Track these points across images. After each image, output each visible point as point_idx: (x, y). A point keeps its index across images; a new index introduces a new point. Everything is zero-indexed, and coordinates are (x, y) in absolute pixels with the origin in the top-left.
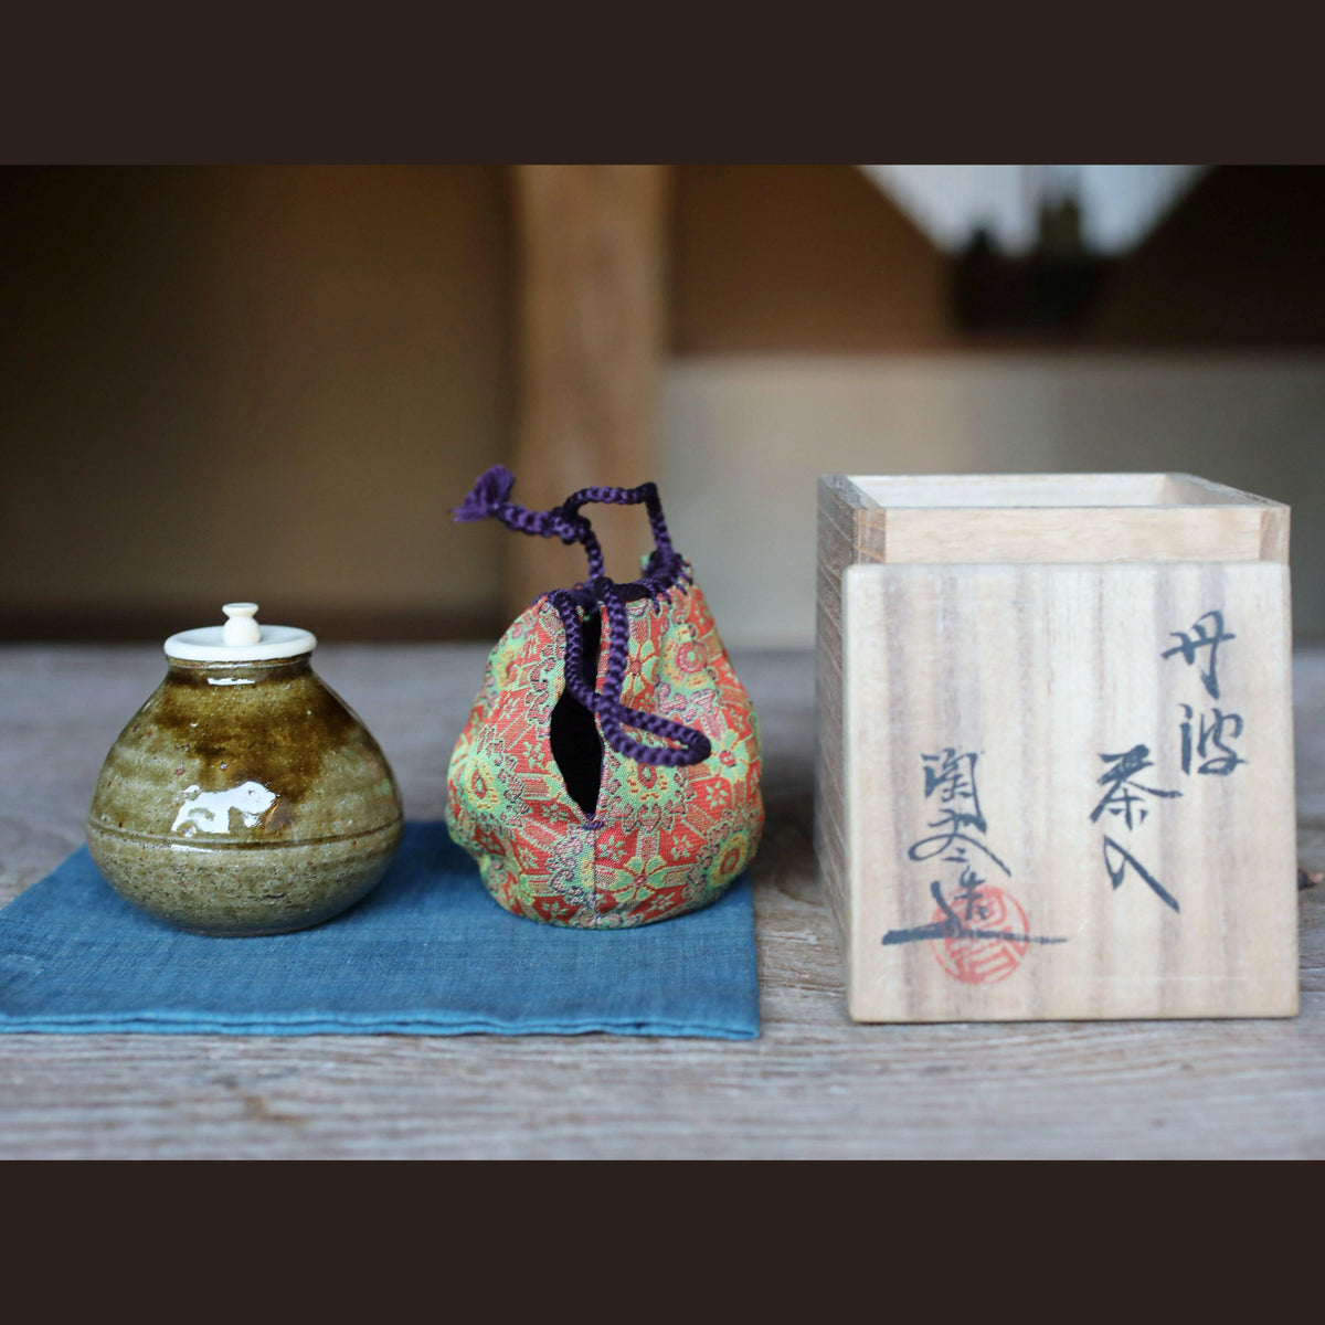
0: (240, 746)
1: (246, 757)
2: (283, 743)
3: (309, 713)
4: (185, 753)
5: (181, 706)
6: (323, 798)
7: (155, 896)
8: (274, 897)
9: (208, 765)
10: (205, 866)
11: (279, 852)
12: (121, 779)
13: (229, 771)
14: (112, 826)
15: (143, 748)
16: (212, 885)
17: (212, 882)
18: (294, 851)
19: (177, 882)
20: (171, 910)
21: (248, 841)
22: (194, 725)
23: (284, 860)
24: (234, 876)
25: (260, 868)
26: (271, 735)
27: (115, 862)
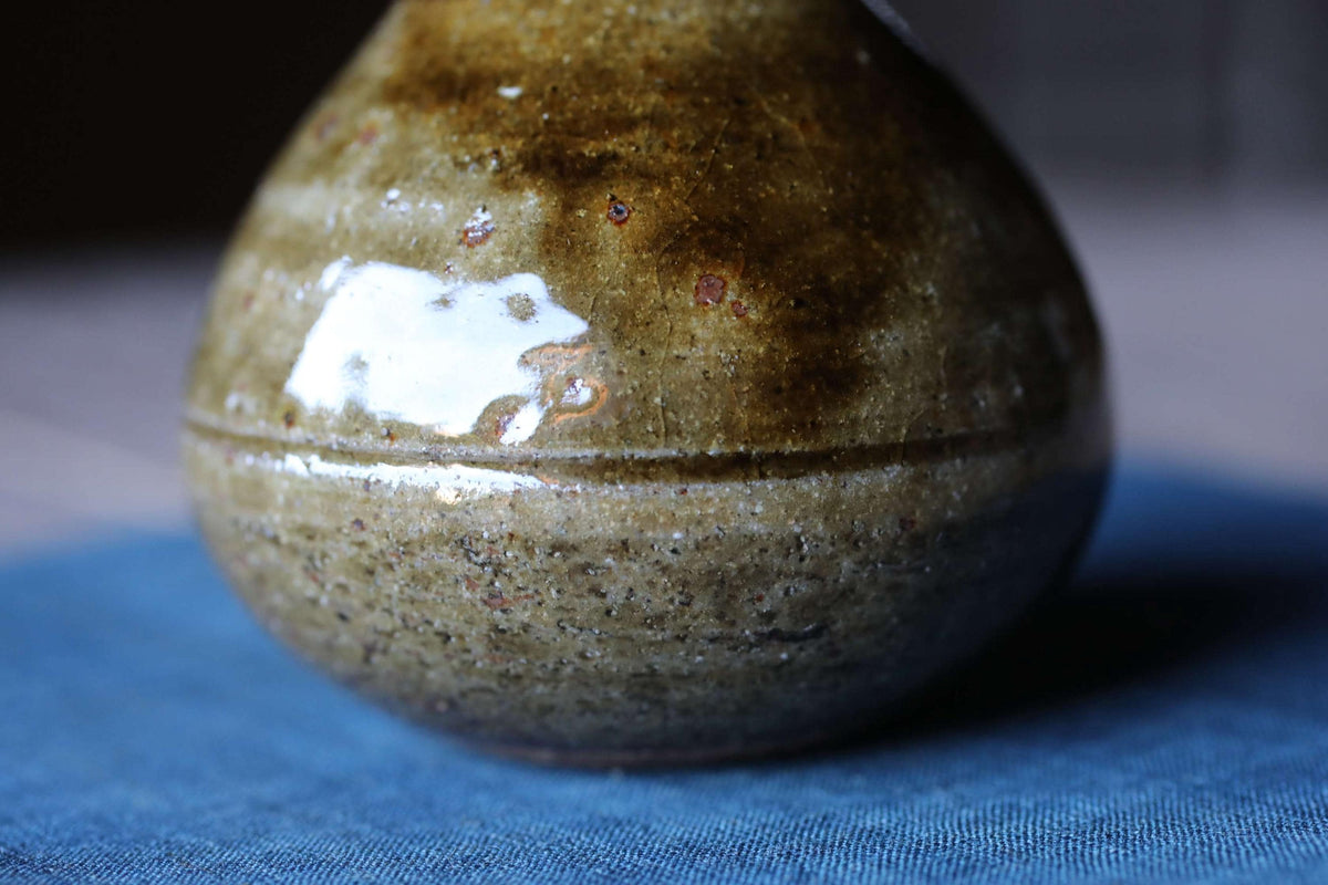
0: (666, 146)
1: (688, 178)
2: (802, 139)
3: (863, 57)
4: (486, 176)
5: (463, 45)
6: (938, 313)
7: (404, 644)
8: (792, 638)
9: (568, 208)
10: (571, 538)
11: (814, 487)
12: (283, 279)
13: (636, 222)
14: (260, 427)
15: (352, 178)
16: (594, 601)
17: (596, 591)
18: (859, 483)
19: (480, 594)
20: (454, 686)
21: (713, 450)
22: (510, 92)
23: (829, 509)
24: (665, 570)
25: (752, 539)
26: (761, 115)
27: (275, 540)
